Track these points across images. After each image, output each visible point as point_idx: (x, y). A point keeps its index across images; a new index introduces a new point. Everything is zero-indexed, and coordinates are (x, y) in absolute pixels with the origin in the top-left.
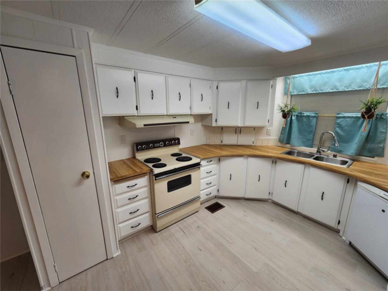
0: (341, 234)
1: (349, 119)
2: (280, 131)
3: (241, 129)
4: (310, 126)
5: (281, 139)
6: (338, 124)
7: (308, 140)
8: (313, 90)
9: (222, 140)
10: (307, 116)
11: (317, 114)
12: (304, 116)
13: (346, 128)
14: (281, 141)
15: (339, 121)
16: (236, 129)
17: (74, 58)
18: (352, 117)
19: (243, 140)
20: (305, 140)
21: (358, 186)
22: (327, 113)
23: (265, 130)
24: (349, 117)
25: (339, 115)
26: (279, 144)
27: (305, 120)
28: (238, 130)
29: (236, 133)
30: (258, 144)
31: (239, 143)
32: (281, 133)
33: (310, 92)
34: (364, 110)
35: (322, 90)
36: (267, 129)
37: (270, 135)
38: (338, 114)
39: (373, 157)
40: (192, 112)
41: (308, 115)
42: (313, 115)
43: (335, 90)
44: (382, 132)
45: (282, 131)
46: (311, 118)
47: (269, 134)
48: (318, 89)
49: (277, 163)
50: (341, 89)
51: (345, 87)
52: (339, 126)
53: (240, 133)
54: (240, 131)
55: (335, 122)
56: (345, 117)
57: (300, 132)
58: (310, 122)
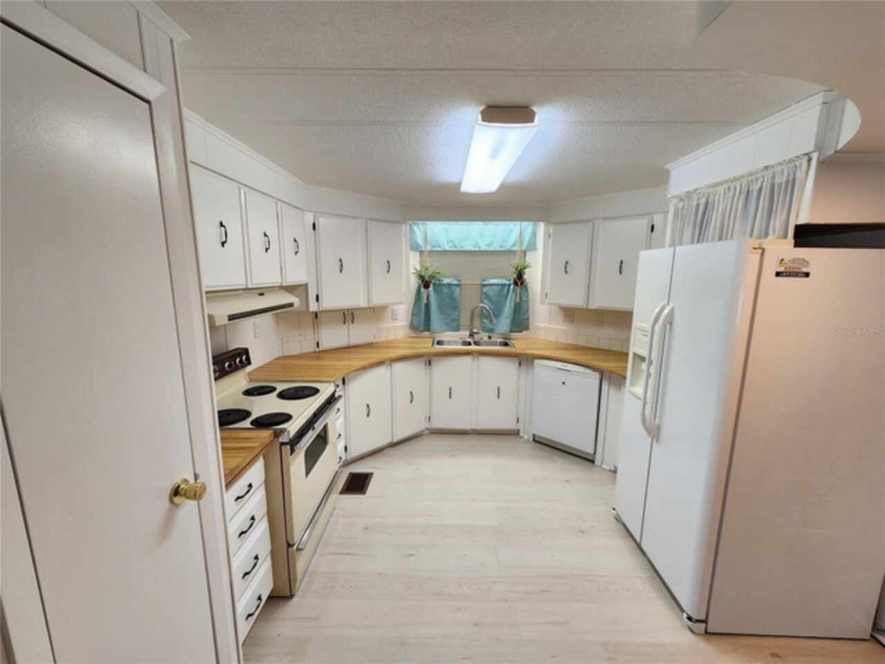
0: (521, 434)
1: (494, 287)
2: (411, 311)
3: (352, 314)
4: (454, 300)
5: (415, 323)
6: (485, 294)
7: (453, 320)
8: (451, 245)
9: (317, 340)
10: (447, 283)
11: (459, 281)
12: (444, 284)
13: (494, 298)
14: (413, 327)
15: (485, 289)
16: (344, 314)
17: (147, 105)
18: (498, 285)
19: (358, 333)
20: (448, 321)
21: (535, 365)
22: (470, 280)
23: (389, 313)
24: (494, 285)
25: (485, 283)
26: (412, 334)
27: (445, 290)
28: (349, 318)
29: (345, 323)
30: (382, 338)
31: (353, 343)
32: (413, 315)
33: (448, 248)
34: (515, 276)
35: (462, 247)
36: (392, 310)
37: (396, 319)
38: (484, 280)
39: (521, 332)
40: (284, 281)
41: (449, 282)
42: (455, 282)
43: (477, 249)
44: (525, 301)
45: (413, 311)
46: (454, 288)
47: (395, 317)
48: (457, 245)
49: (433, 364)
50: (483, 248)
51: (487, 245)
52: (487, 296)
53: (353, 322)
54: (353, 318)
55: (482, 291)
56: (491, 285)
57: (441, 309)
58: (452, 293)
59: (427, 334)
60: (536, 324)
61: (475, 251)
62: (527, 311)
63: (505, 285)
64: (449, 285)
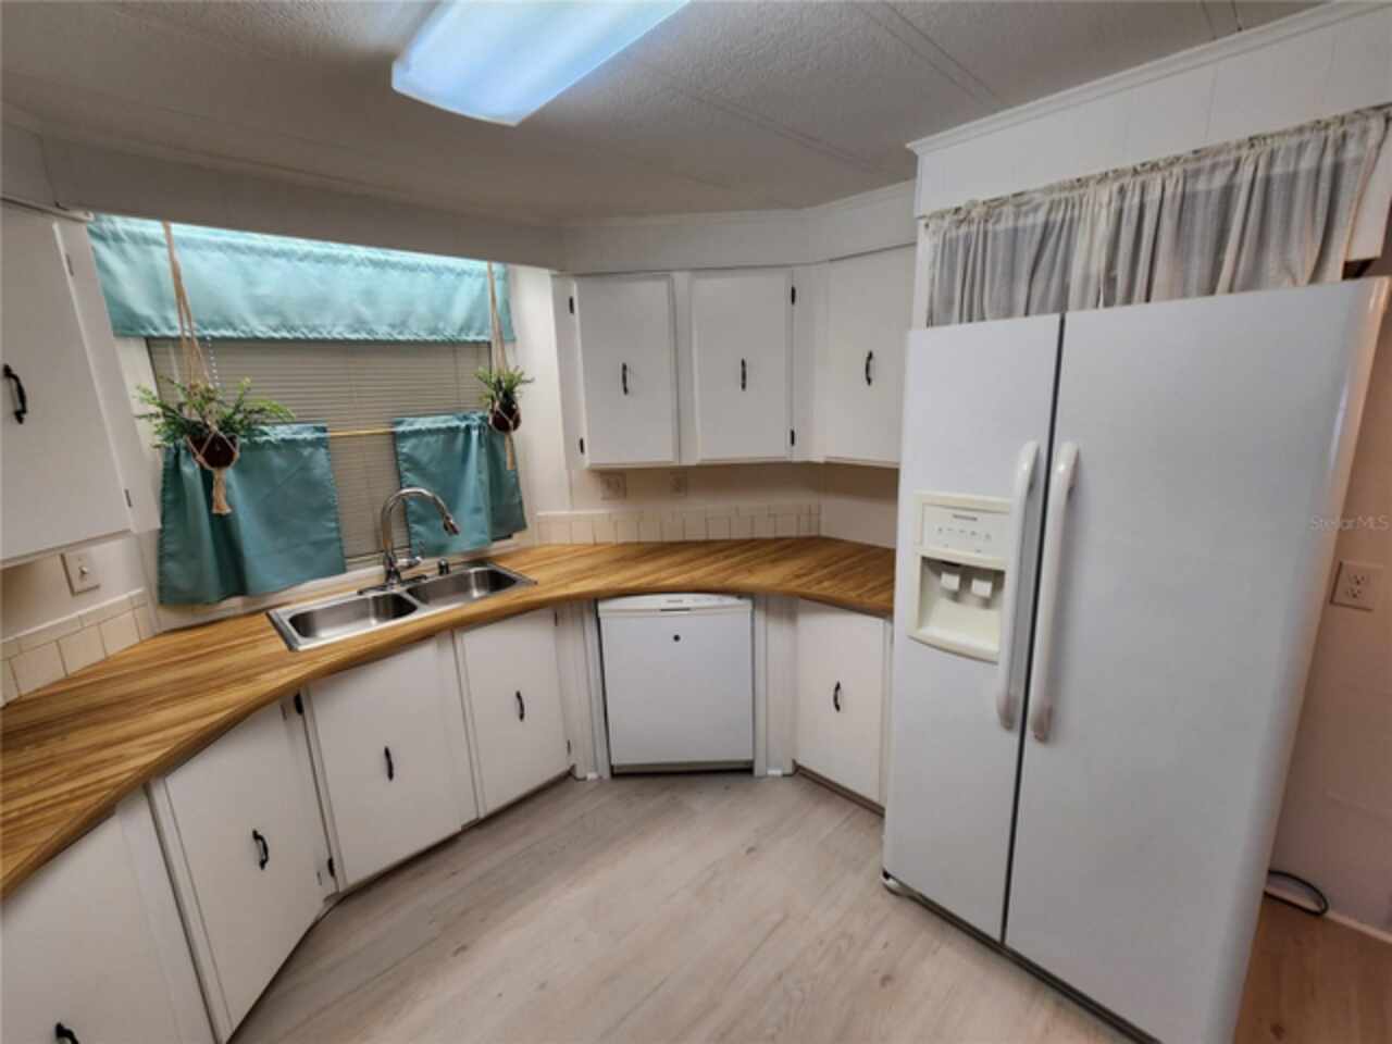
0: (579, 774)
4: (312, 486)
6: (409, 459)
10: (283, 440)
11: (324, 430)
12: (269, 442)
13: (433, 466)
15: (405, 448)
20: (305, 550)
25: (400, 429)
27: (277, 461)
34: (492, 403)
37: (93, 588)
38: (399, 423)
39: (510, 537)
41: (289, 436)
42: (309, 436)
46: (307, 452)
51: (393, 326)
52: (415, 465)
55: (396, 454)
56: (417, 433)
57: (273, 521)
58: (305, 467)
59: (235, 603)
60: (540, 514)
61: (357, 342)
62: (517, 485)
63: (454, 431)
64: (289, 444)
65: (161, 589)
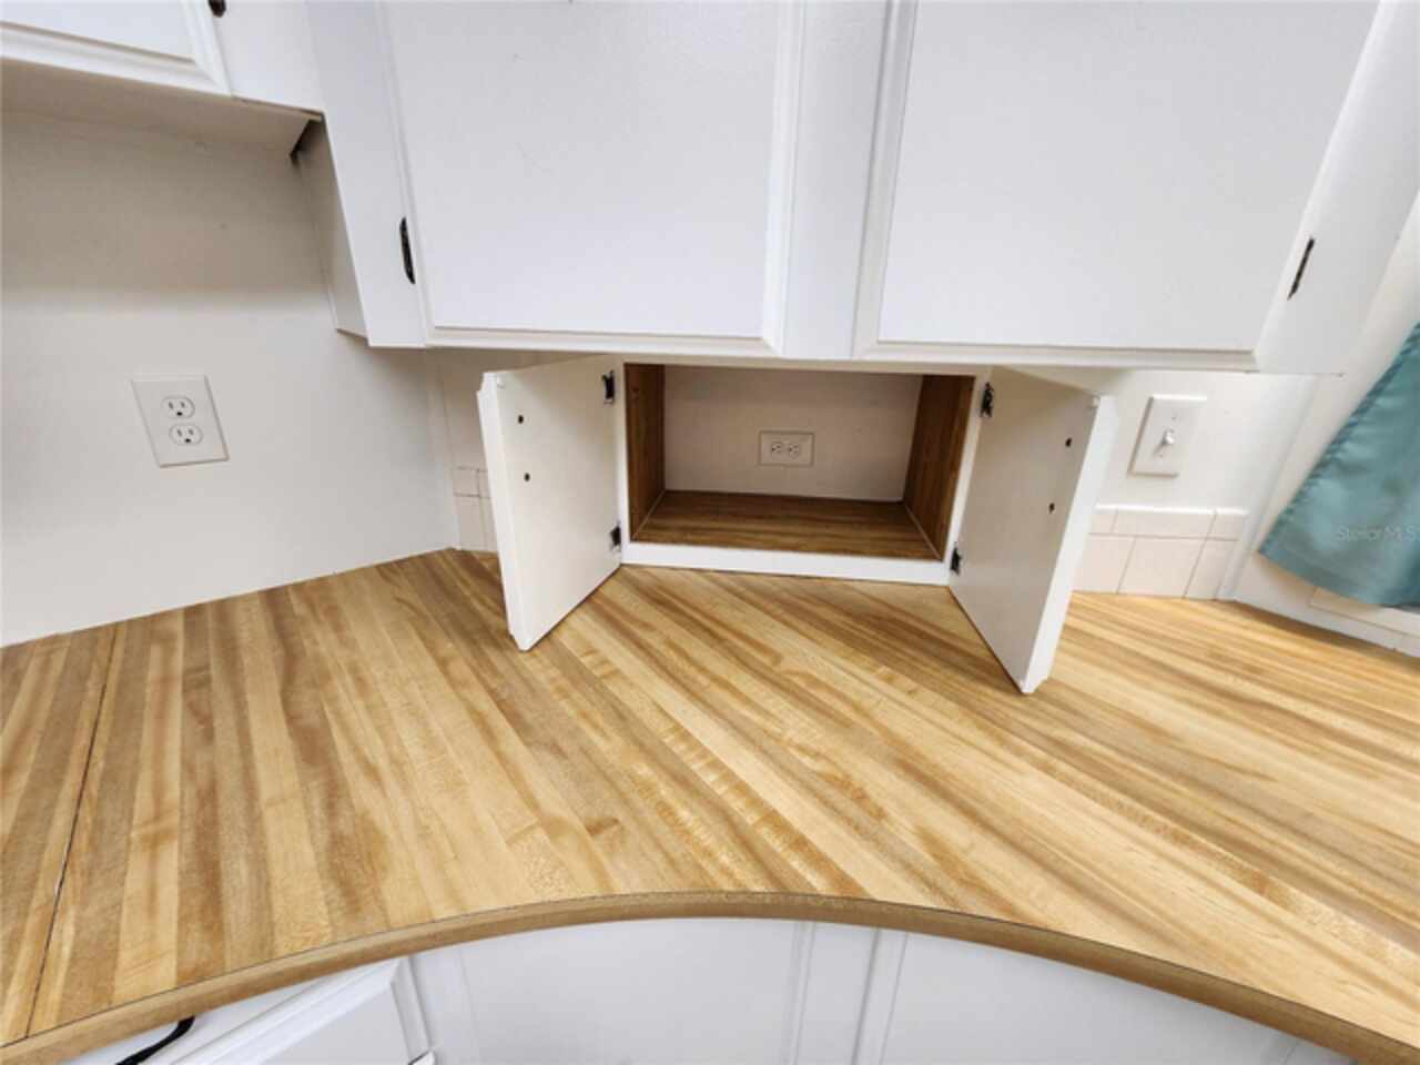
65: (1280, 524)
